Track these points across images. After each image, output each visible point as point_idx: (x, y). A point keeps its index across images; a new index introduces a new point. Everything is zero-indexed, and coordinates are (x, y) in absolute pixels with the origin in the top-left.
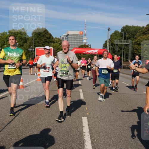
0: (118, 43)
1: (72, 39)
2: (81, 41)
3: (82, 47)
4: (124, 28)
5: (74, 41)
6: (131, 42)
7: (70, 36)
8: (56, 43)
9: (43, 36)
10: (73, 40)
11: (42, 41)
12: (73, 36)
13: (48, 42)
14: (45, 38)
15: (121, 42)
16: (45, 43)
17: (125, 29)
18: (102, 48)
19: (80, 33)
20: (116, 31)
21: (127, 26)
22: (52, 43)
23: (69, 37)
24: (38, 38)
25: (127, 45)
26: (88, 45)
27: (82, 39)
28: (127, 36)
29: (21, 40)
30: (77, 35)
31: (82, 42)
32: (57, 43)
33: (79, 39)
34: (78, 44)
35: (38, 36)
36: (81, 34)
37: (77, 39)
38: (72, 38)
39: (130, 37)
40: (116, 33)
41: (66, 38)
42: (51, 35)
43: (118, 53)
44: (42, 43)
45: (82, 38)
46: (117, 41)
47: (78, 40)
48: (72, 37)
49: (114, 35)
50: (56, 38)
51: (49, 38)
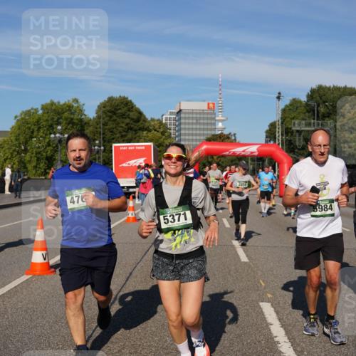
0: (302, 129)
1: (191, 121)
2: (211, 124)
3: (214, 140)
4: (313, 91)
5: (194, 127)
6: (332, 125)
7: (185, 113)
8: (153, 131)
9: (123, 116)
10: (193, 124)
11: (121, 129)
12: (193, 113)
13: (135, 131)
14: (127, 121)
15: (309, 125)
16: (127, 132)
17: (316, 95)
18: (263, 142)
19: (208, 108)
20: (294, 100)
21: (320, 87)
22: (145, 133)
23: (182, 115)
24: (109, 120)
26: (230, 134)
27: (213, 122)
28: (322, 110)
29: (71, 125)
30: (202, 112)
31: (213, 127)
32: (156, 132)
33: (206, 121)
34: (205, 132)
35: (111, 117)
36: (212, 109)
37: (202, 121)
38: (189, 118)
39: (328, 113)
40: (295, 103)
41: (175, 120)
42: (140, 113)
43: (302, 152)
44: (120, 132)
45: (214, 119)
46: (299, 124)
47: (204, 124)
48: (191, 116)
49: (290, 109)
50: (153, 120)
51: (138, 121)
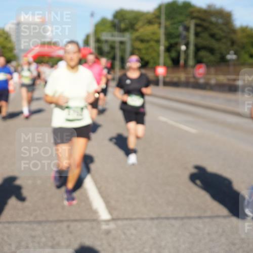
25: (122, 43)
28: (123, 25)
